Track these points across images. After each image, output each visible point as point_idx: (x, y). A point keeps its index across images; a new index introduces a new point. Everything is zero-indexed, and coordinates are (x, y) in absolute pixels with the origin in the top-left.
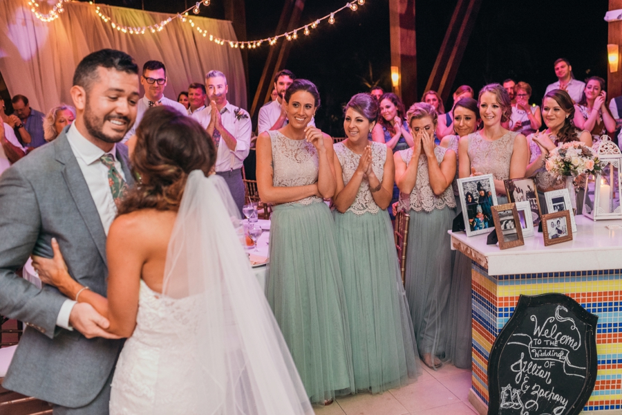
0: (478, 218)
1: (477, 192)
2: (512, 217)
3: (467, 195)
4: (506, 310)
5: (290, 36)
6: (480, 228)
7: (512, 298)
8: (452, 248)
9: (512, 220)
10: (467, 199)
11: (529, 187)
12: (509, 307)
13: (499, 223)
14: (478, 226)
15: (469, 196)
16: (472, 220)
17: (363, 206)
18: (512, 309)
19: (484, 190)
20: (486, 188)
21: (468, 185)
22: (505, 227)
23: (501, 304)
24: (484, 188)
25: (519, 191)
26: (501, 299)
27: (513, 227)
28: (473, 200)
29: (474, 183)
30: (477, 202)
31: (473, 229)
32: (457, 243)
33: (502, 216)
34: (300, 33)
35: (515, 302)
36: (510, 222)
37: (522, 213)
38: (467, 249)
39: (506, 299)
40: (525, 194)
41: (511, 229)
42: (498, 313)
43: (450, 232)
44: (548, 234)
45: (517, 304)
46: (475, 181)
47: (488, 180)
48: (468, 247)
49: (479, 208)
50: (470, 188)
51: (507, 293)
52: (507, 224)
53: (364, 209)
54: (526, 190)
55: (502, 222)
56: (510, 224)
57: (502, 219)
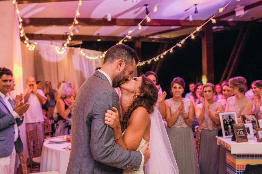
0: (229, 131)
1: (229, 119)
2: (242, 129)
3: (224, 120)
4: (241, 170)
5: (156, 59)
6: (230, 135)
7: (243, 166)
8: (218, 144)
9: (243, 130)
10: (224, 122)
11: (253, 118)
12: (242, 169)
13: (236, 131)
14: (229, 134)
15: (225, 121)
16: (226, 131)
17: (180, 124)
18: (243, 171)
19: (232, 119)
20: (233, 118)
21: (224, 116)
22: (239, 133)
23: (238, 168)
24: (232, 118)
25: (248, 120)
26: (238, 165)
27: (243, 133)
28: (227, 123)
29: (227, 116)
30: (229, 124)
31: (226, 135)
32: (219, 141)
33: (237, 128)
34: (160, 57)
35: (245, 167)
36: (241, 131)
37: (248, 129)
38: (223, 143)
39: (241, 165)
40: (251, 122)
41: (242, 134)
42: (237, 172)
43: (217, 137)
44: (259, 137)
45: (246, 168)
46: (228, 115)
47: (234, 115)
48: (224, 142)
49: (230, 126)
50: (225, 118)
51: (241, 163)
52: (240, 132)
53: (180, 125)
54: (251, 120)
55: (237, 131)
56: (242, 132)
57: (238, 130)
